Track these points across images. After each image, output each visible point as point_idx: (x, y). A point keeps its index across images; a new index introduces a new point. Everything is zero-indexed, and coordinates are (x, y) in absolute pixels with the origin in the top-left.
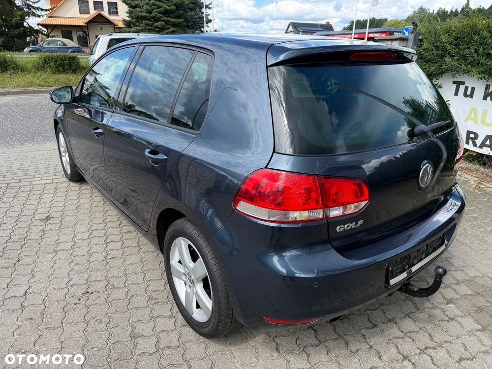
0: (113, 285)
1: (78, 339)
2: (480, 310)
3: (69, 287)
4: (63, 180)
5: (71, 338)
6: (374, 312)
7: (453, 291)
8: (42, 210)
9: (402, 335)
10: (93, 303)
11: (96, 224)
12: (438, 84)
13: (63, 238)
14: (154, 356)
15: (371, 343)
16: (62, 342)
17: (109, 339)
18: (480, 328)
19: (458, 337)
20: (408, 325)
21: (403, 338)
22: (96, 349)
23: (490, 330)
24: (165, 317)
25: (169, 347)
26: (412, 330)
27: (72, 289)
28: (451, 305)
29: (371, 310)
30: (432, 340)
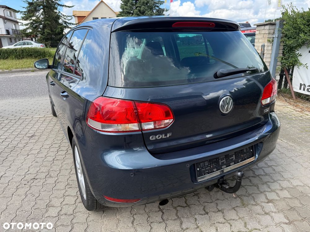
0: (51, 175)
1: (17, 205)
2: (292, 209)
3: (26, 175)
4: (50, 115)
5: (13, 204)
6: (209, 204)
7: (276, 194)
8: (32, 131)
9: (224, 221)
10: (35, 184)
11: (57, 140)
12: (299, 53)
13: (35, 147)
14: (55, 219)
15: (199, 225)
16: (7, 206)
17: (34, 206)
18: (287, 221)
19: (267, 227)
20: (232, 215)
21: (224, 223)
22: (24, 211)
23: (294, 225)
24: (72, 196)
25: (66, 214)
26: (233, 218)
27: (27, 176)
28: (270, 204)
29: (208, 203)
30: (245, 226)
